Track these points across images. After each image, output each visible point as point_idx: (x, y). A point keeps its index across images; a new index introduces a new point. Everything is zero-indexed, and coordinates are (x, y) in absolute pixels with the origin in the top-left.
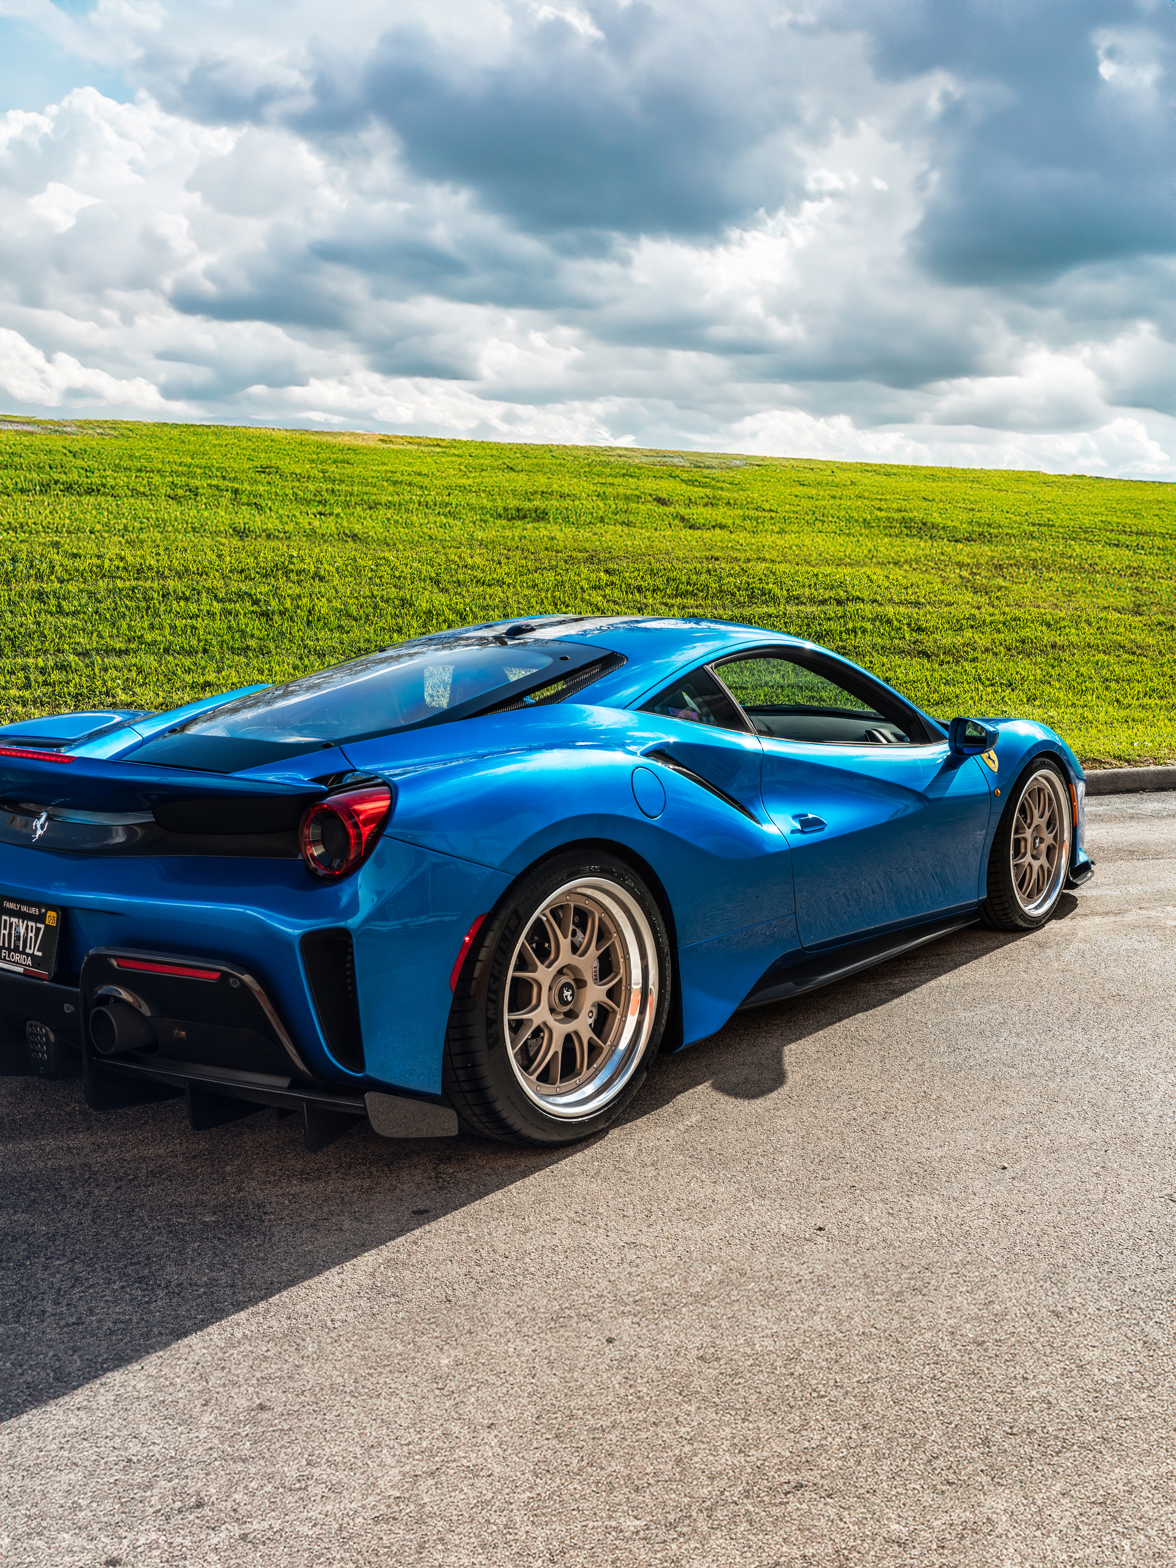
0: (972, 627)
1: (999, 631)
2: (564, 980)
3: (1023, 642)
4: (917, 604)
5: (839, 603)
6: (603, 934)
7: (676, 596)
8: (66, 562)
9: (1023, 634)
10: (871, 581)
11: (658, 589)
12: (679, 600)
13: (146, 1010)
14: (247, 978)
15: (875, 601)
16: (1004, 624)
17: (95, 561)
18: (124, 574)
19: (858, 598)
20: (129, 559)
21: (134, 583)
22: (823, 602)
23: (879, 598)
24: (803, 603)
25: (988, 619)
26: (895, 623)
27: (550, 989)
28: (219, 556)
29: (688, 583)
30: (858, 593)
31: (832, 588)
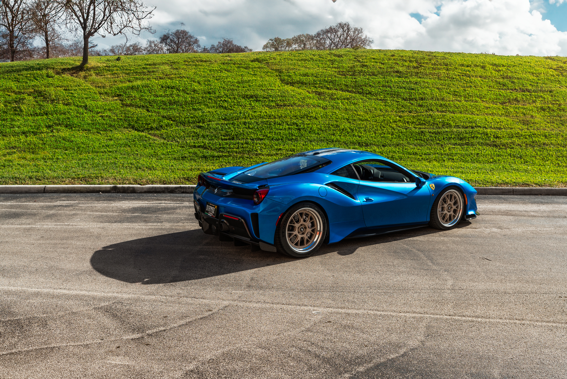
0: (517, 137)
1: (526, 138)
2: (302, 227)
3: (533, 142)
4: (500, 129)
5: (472, 128)
6: (311, 219)
7: (419, 125)
8: (253, 114)
9: (534, 139)
10: (486, 120)
11: (414, 122)
12: (419, 126)
13: (228, 224)
14: (242, 220)
15: (485, 127)
16: (529, 136)
17: (259, 113)
18: (266, 117)
19: (479, 126)
20: (268, 112)
21: (268, 120)
22: (467, 128)
23: (486, 126)
24: (460, 128)
25: (524, 134)
26: (489, 135)
27: (298, 228)
28: (291, 112)
29: (424, 121)
30: (480, 125)
31: (471, 122)
